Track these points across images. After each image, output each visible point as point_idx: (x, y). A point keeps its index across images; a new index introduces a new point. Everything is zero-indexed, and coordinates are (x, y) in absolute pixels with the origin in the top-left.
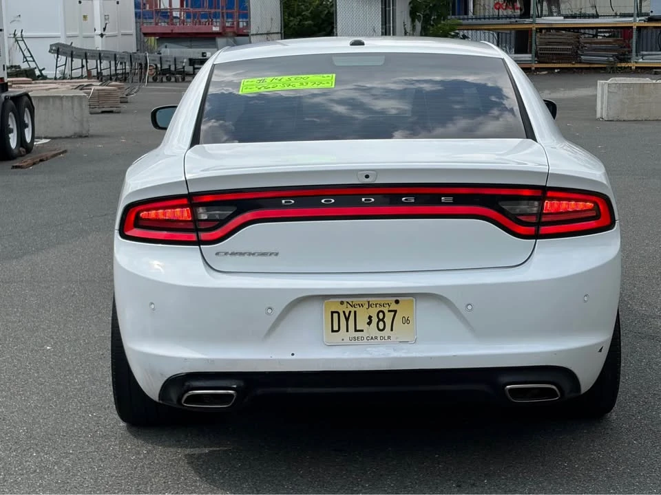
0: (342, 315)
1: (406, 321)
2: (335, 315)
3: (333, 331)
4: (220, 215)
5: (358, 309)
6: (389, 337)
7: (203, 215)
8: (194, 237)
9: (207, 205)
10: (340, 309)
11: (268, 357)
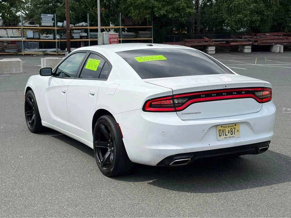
0: (222, 130)
1: (238, 131)
2: (220, 131)
3: (220, 136)
4: (181, 101)
5: (225, 128)
6: (234, 136)
7: (176, 101)
8: (174, 109)
9: (177, 98)
10: (221, 129)
11: (202, 146)
